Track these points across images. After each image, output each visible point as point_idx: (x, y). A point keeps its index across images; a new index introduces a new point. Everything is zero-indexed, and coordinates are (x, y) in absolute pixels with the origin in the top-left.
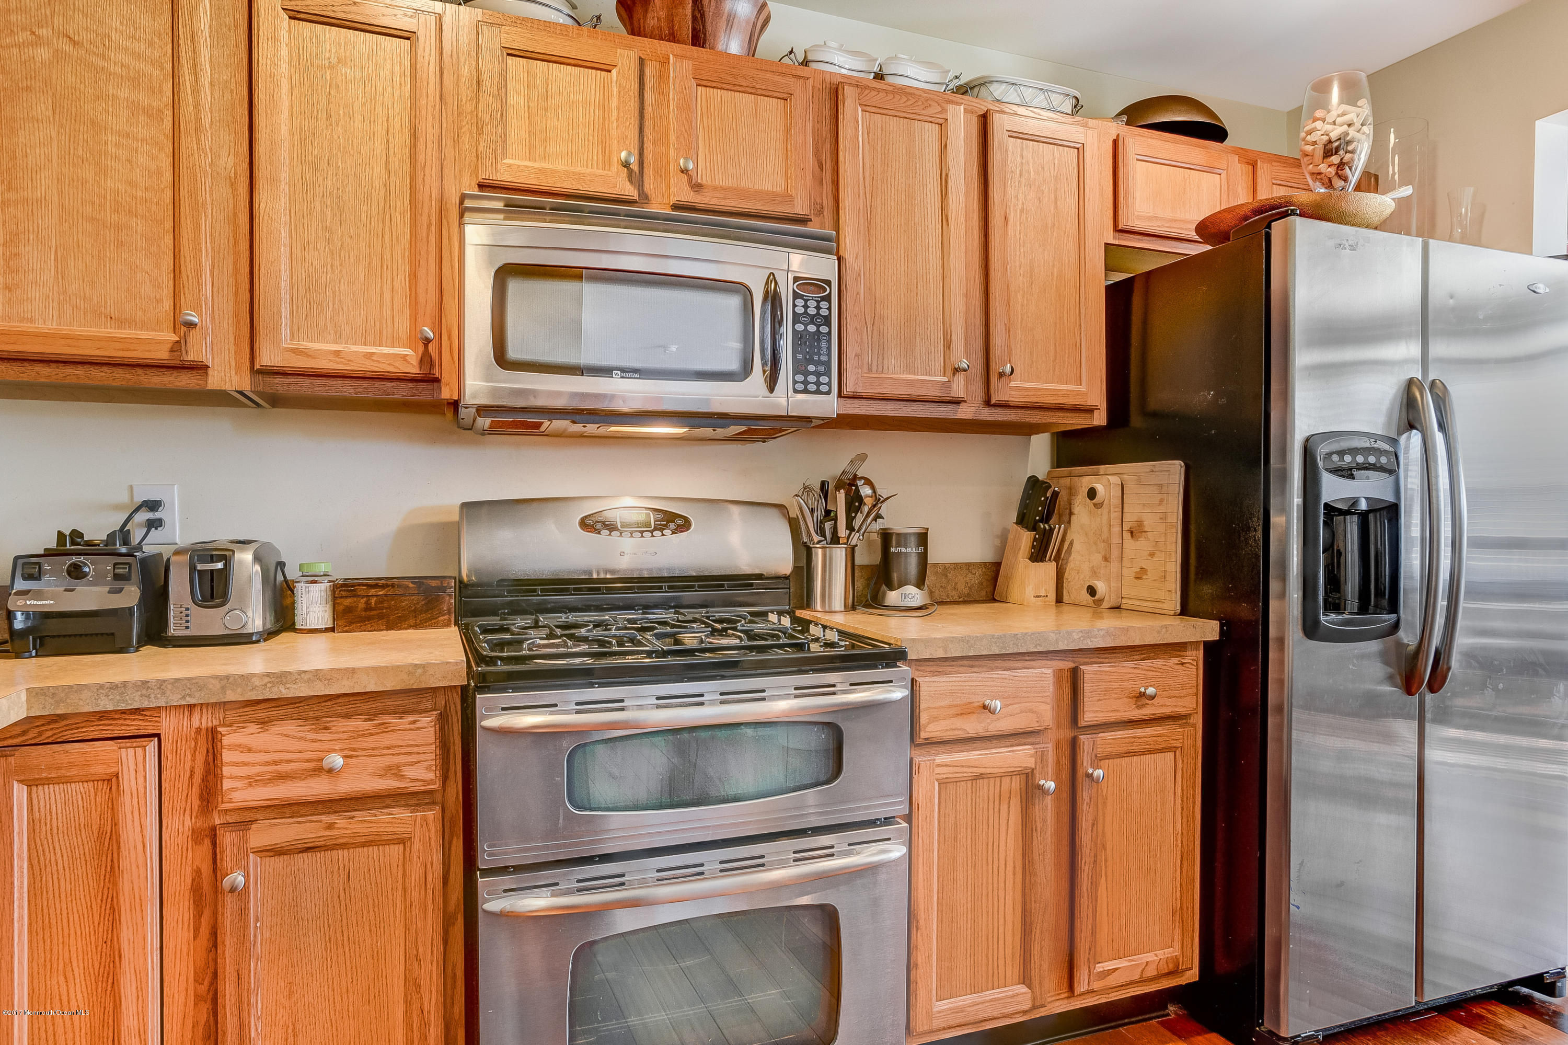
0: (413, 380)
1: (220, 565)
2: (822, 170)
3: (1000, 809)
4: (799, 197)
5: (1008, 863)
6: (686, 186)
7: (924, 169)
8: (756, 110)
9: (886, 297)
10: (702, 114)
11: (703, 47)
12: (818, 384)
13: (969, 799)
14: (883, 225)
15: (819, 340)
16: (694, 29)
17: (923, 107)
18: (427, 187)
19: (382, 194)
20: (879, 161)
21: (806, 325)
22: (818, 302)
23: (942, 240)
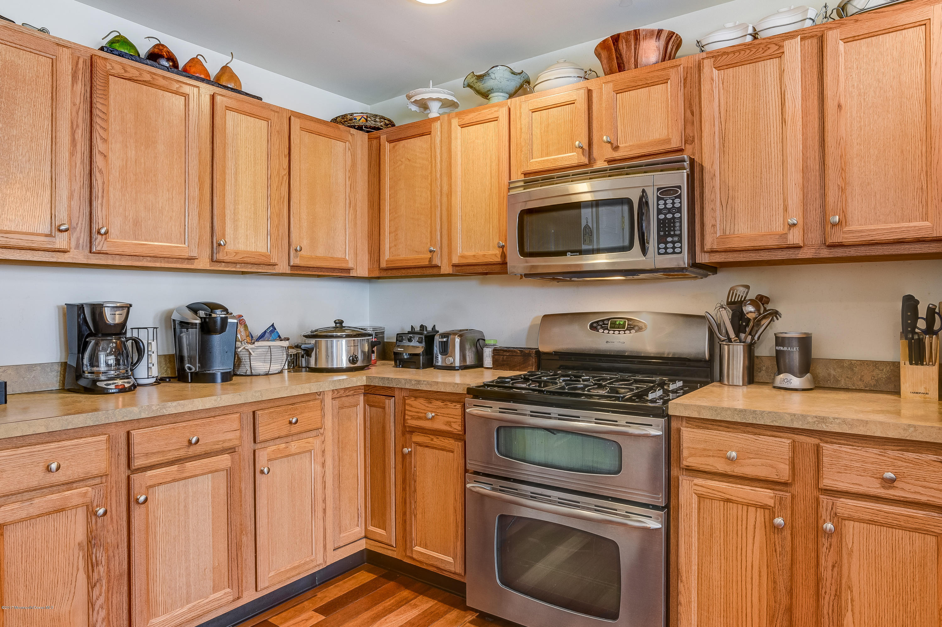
0: (499, 264)
1: (445, 340)
2: (693, 115)
3: (747, 527)
4: (674, 137)
5: (754, 566)
6: (610, 149)
7: (767, 92)
8: (650, 95)
9: (736, 184)
10: (619, 108)
11: (624, 71)
12: (674, 248)
13: (722, 513)
14: (734, 139)
15: (674, 223)
16: (618, 63)
17: (763, 51)
18: (503, 180)
19: (489, 187)
20: (731, 98)
21: (665, 215)
22: (673, 200)
23: (782, 137)
